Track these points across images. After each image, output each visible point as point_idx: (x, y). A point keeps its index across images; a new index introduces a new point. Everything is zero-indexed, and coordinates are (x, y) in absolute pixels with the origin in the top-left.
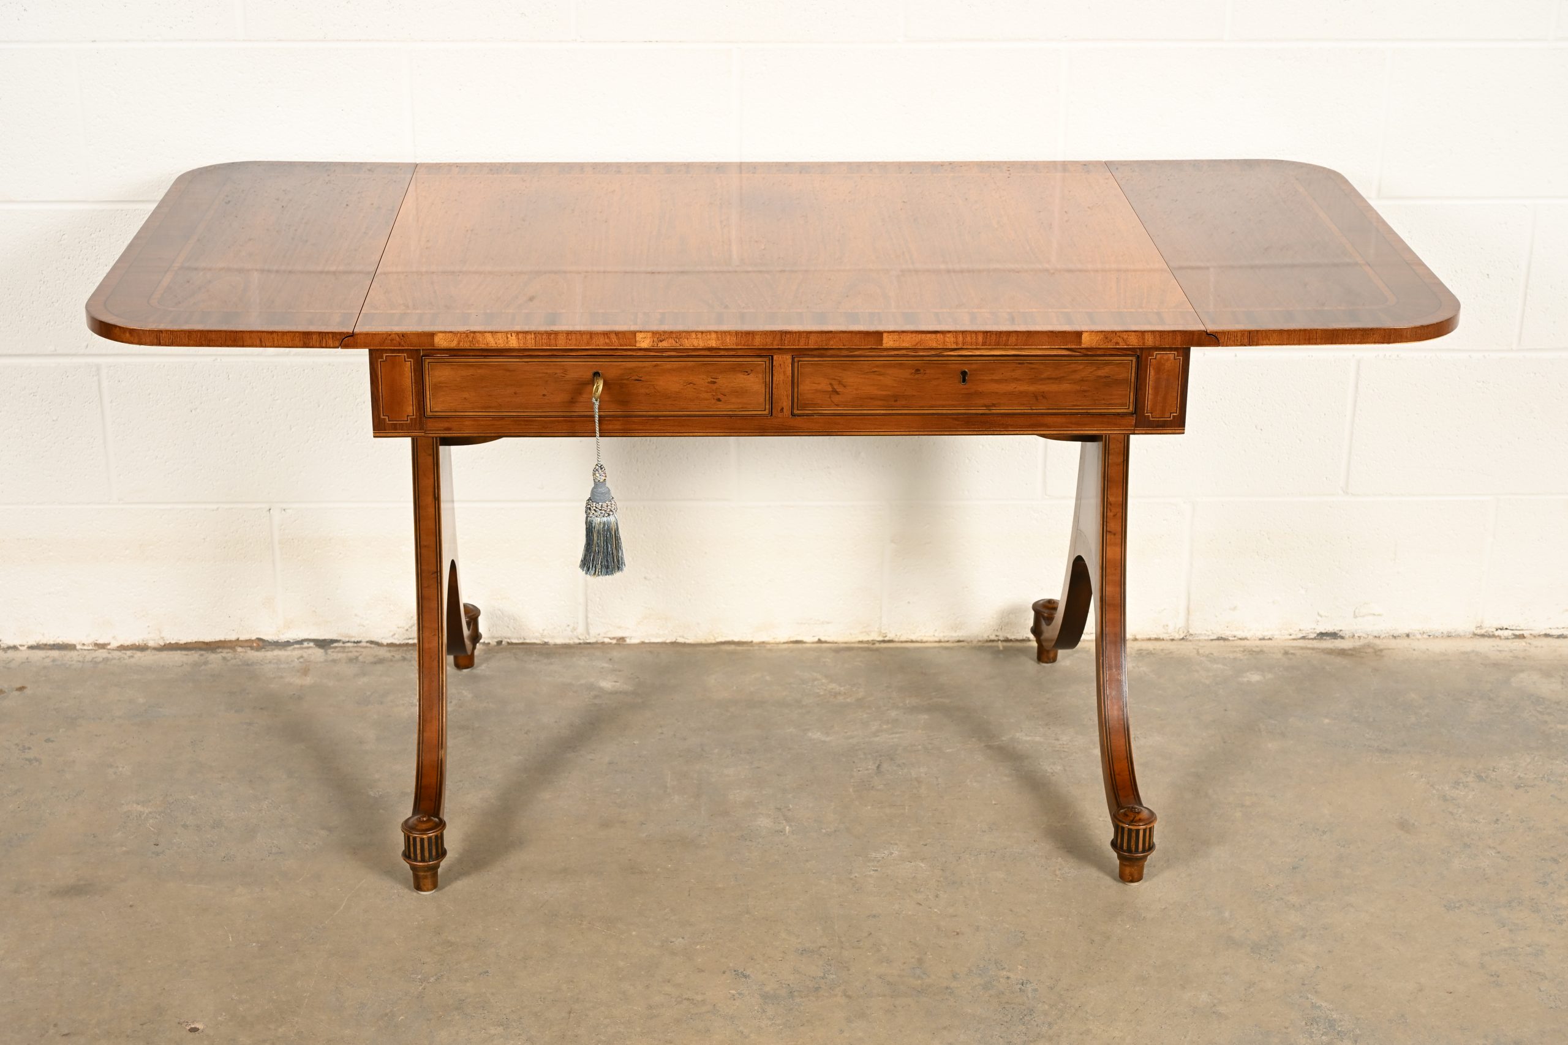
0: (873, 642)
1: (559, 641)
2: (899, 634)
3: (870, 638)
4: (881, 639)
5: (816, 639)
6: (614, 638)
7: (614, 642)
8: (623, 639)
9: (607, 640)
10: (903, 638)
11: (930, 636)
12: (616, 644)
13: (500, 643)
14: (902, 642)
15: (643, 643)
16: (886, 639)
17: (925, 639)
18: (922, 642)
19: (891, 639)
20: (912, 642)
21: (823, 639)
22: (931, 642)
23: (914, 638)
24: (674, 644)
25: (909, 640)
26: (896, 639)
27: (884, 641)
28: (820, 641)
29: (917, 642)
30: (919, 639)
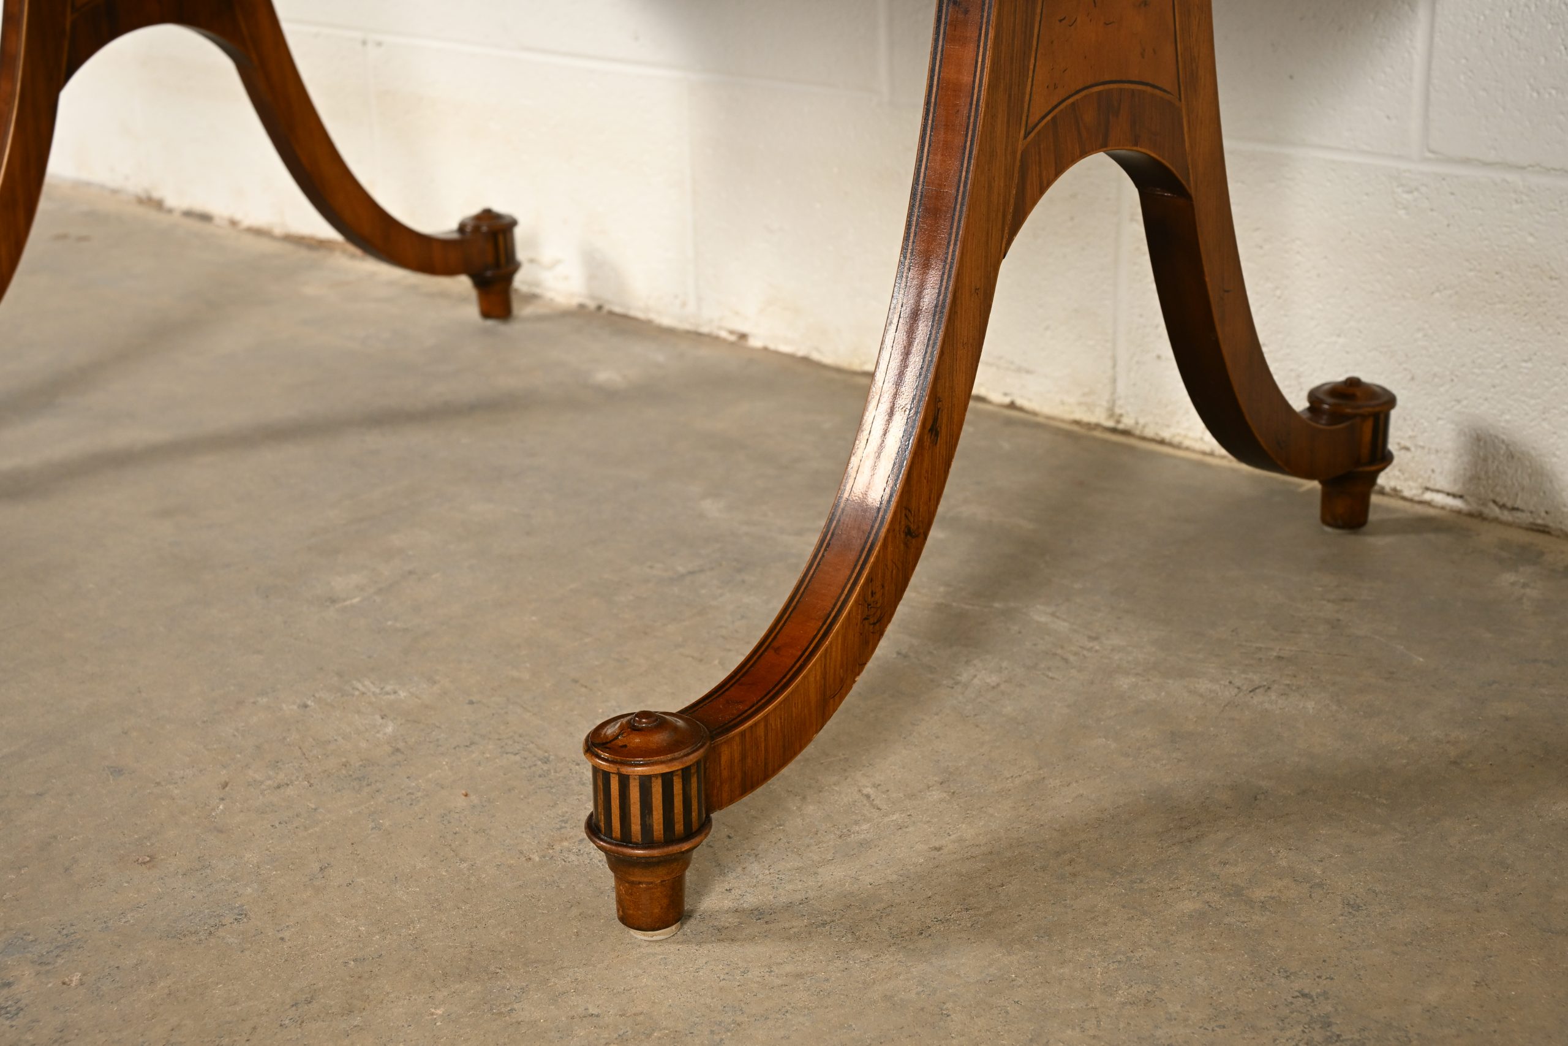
0: (1097, 426)
1: (666, 321)
2: (1142, 421)
3: (1093, 419)
4: (1110, 424)
5: (1007, 400)
6: (732, 332)
7: (733, 338)
8: (743, 336)
9: (724, 334)
10: (1149, 432)
11: (1196, 440)
12: (732, 344)
13: (600, 308)
14: (1144, 438)
15: (765, 349)
16: (1121, 426)
17: (1187, 443)
18: (1178, 446)
19: (1127, 428)
20: (1162, 442)
21: (1020, 402)
22: (1194, 451)
23: (1166, 434)
24: (806, 360)
25: (1158, 438)
26: (1138, 432)
27: (1114, 430)
28: (1012, 406)
29: (1170, 444)
30: (1176, 440)
